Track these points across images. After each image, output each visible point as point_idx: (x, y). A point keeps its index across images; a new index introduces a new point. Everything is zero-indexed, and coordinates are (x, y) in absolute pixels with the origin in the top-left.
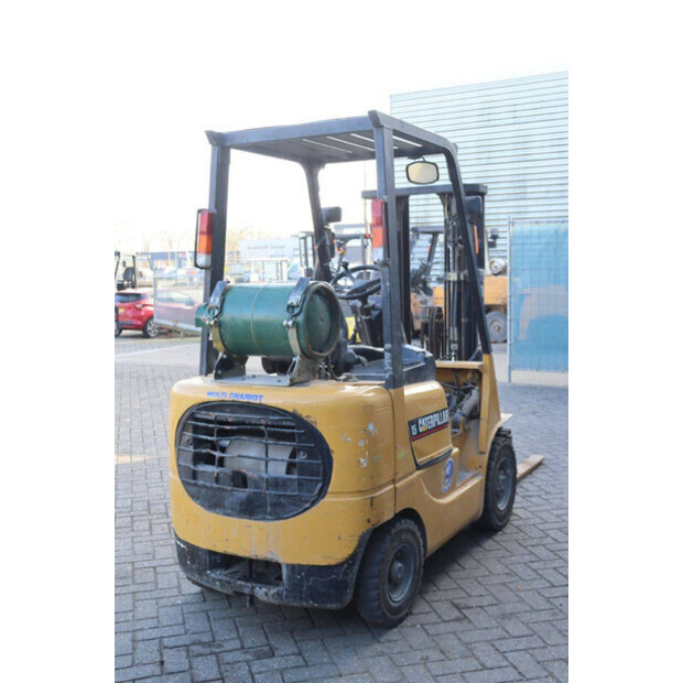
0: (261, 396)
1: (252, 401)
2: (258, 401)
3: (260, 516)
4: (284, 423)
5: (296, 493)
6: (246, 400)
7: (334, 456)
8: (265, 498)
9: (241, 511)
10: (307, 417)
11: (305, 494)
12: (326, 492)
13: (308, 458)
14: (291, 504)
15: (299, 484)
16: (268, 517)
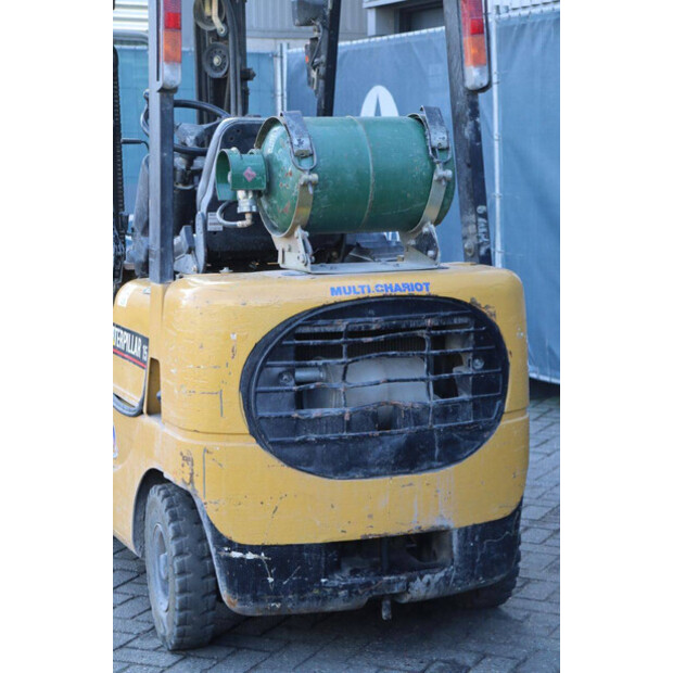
0: (427, 284)
1: (416, 293)
2: (424, 293)
3: (425, 465)
4: (455, 321)
5: (471, 421)
6: (407, 293)
7: (511, 360)
8: (431, 436)
9: (396, 463)
10: (487, 307)
11: (483, 420)
12: (503, 413)
13: (484, 368)
14: (465, 437)
15: (475, 407)
16: (436, 464)
